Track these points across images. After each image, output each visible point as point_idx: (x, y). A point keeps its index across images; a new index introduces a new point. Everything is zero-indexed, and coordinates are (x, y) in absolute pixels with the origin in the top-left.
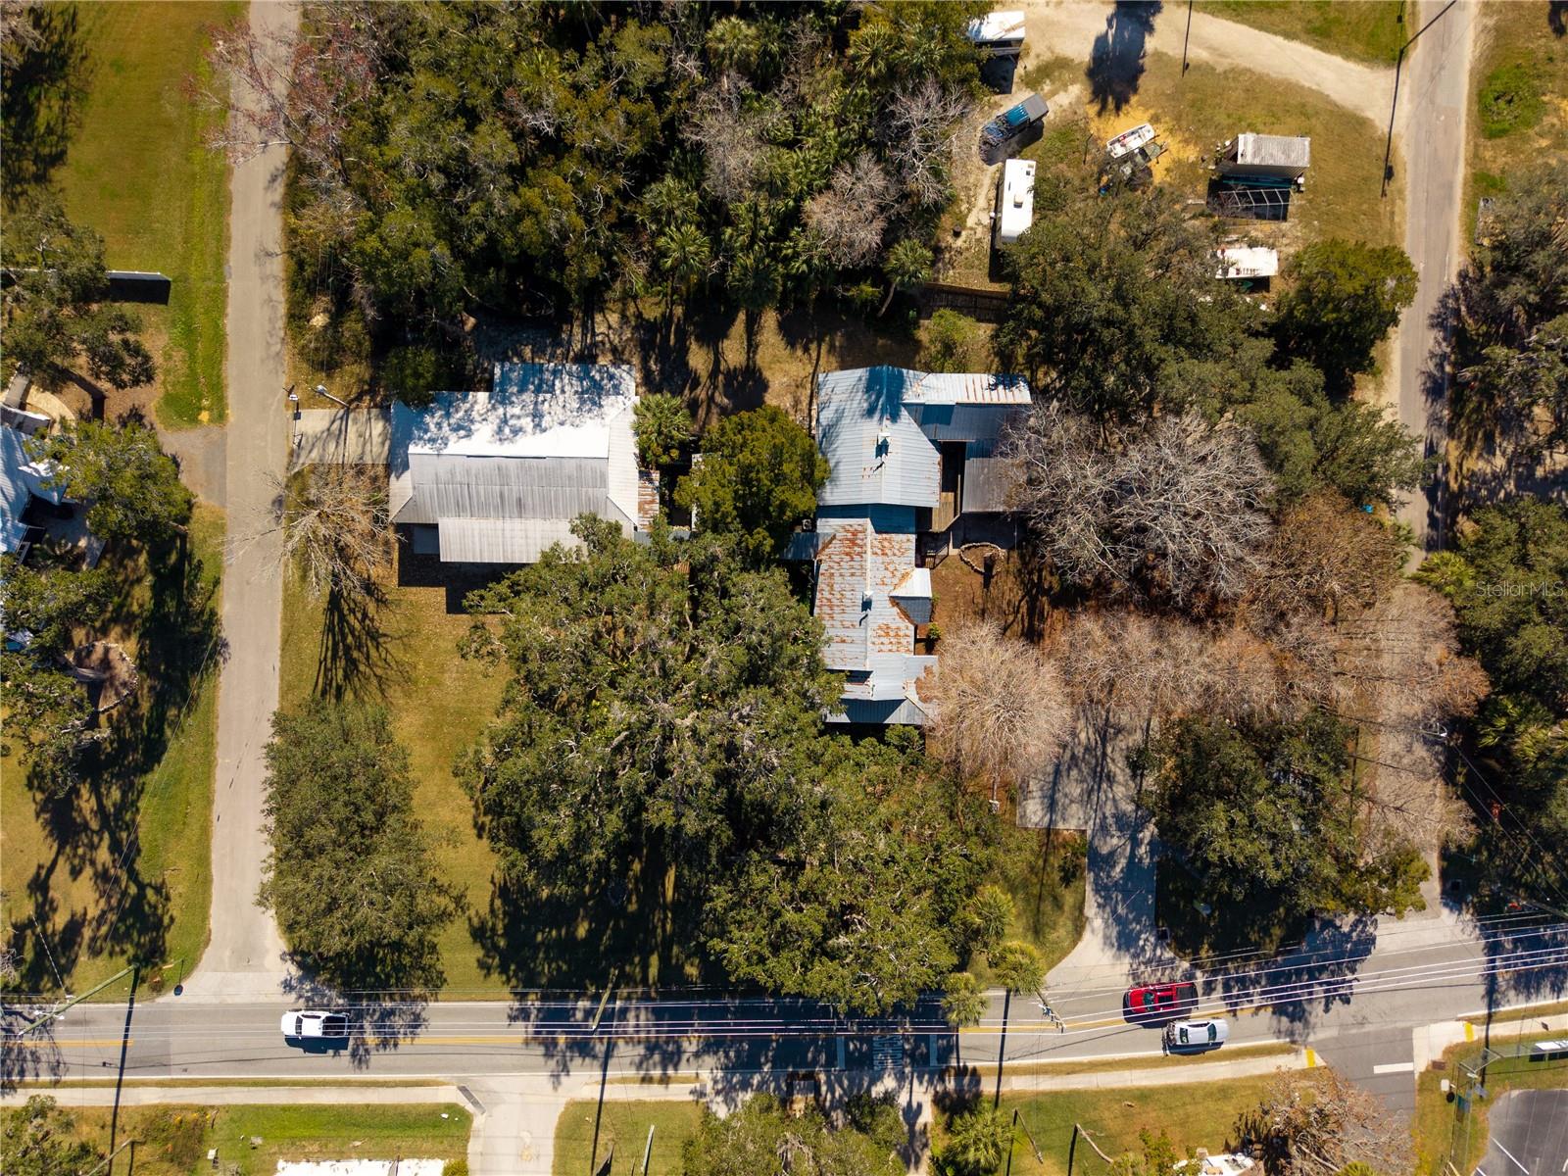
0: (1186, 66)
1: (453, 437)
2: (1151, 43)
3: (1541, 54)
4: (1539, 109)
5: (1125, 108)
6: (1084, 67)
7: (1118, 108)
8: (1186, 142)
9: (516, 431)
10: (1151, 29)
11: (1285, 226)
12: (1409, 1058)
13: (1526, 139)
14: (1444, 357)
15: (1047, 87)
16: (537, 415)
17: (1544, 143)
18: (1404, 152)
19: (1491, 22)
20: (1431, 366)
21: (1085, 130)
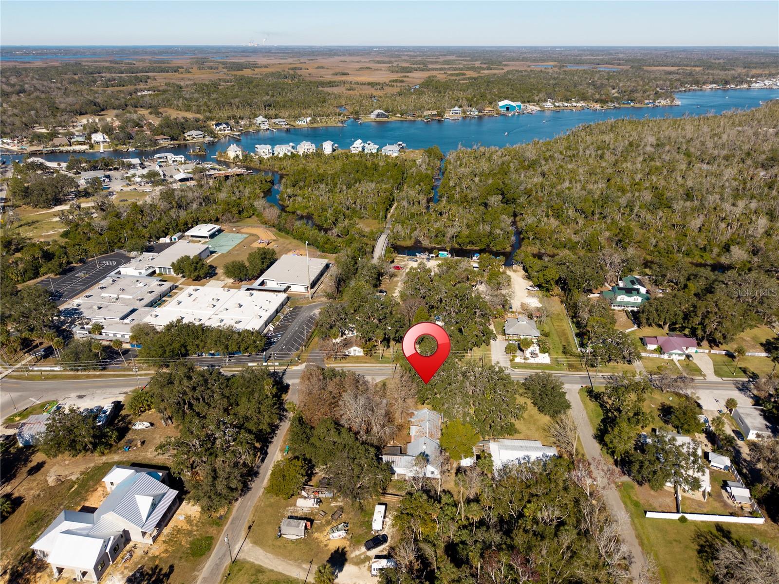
0: (311, 562)
1: (541, 457)
3: (183, 560)
4: (192, 543)
5: (336, 549)
6: (348, 562)
7: (338, 549)
8: (317, 539)
9: (524, 459)
13: (201, 535)
14: (250, 481)
15: (362, 557)
16: (520, 463)
17: (195, 533)
18: (243, 534)
19: (197, 573)
20: (255, 479)
21: (351, 543)
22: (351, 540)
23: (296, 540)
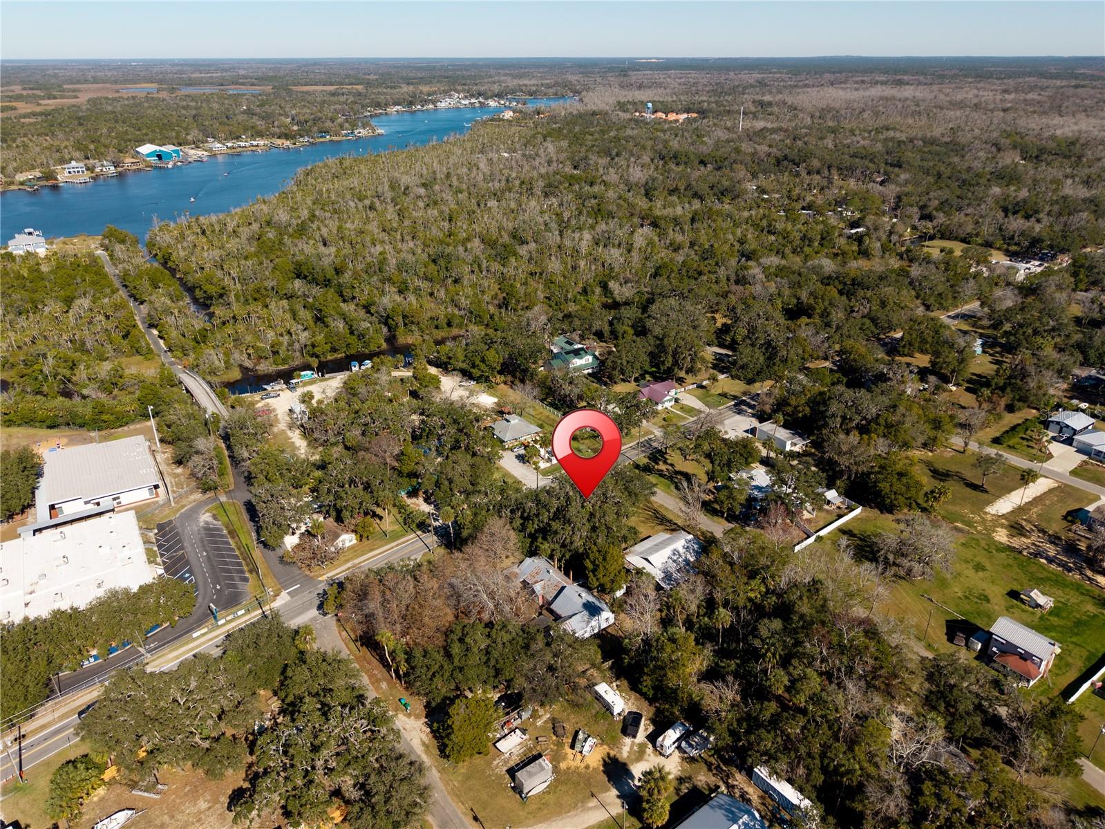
0: (593, 797)
2: (614, 792)
5: (602, 762)
6: (629, 764)
7: (604, 760)
8: (568, 768)
9: (674, 554)
10: (618, 797)
11: (506, 768)
12: (288, 593)
15: (636, 748)
16: (674, 561)
21: (609, 745)
22: (603, 742)
23: (548, 787)
